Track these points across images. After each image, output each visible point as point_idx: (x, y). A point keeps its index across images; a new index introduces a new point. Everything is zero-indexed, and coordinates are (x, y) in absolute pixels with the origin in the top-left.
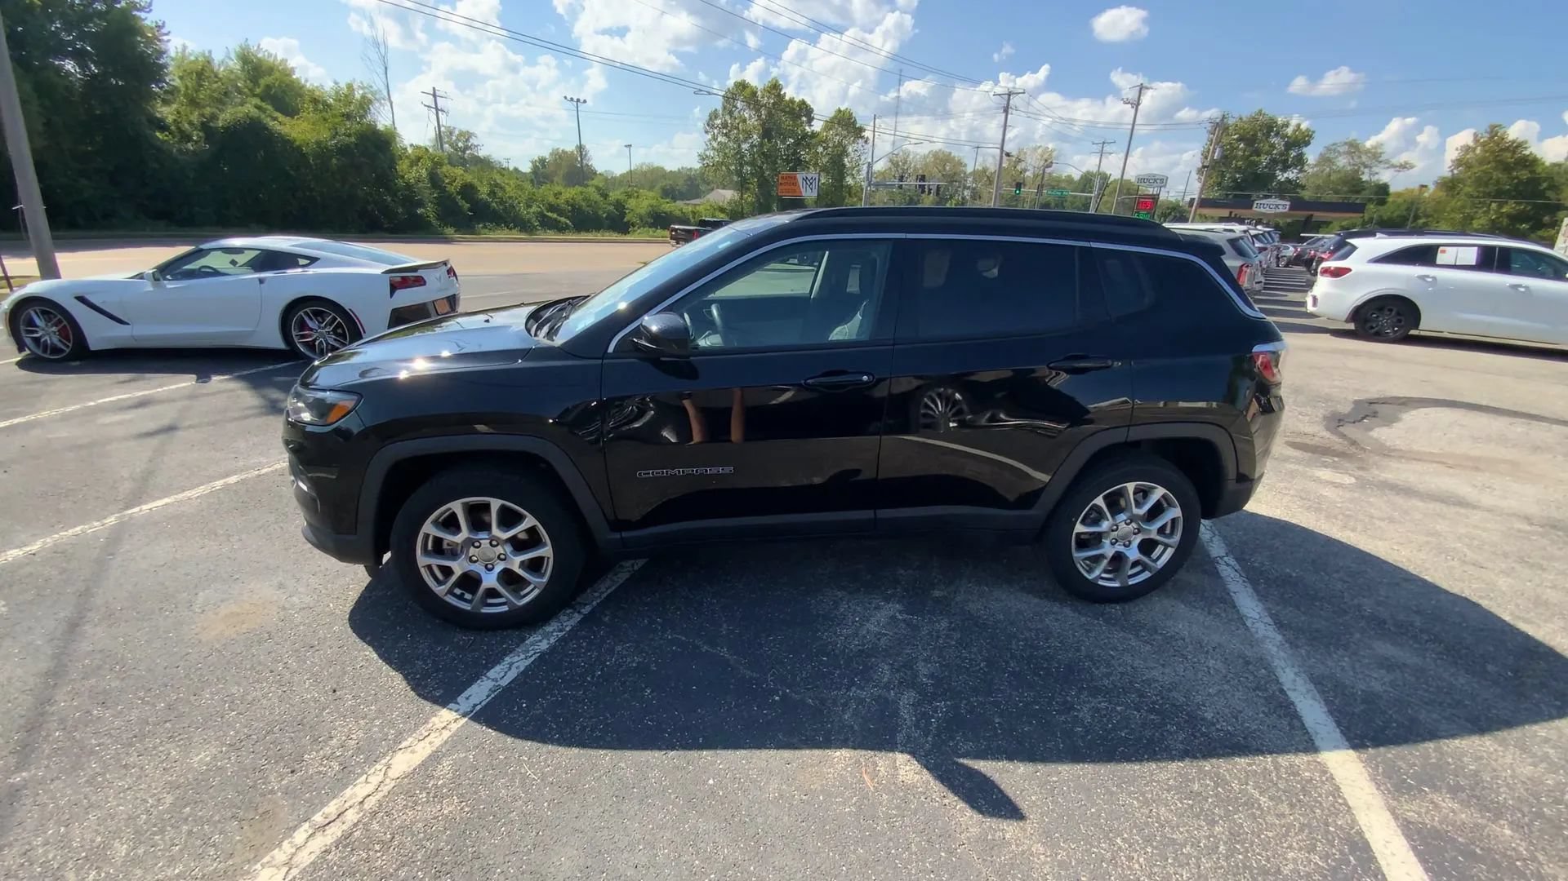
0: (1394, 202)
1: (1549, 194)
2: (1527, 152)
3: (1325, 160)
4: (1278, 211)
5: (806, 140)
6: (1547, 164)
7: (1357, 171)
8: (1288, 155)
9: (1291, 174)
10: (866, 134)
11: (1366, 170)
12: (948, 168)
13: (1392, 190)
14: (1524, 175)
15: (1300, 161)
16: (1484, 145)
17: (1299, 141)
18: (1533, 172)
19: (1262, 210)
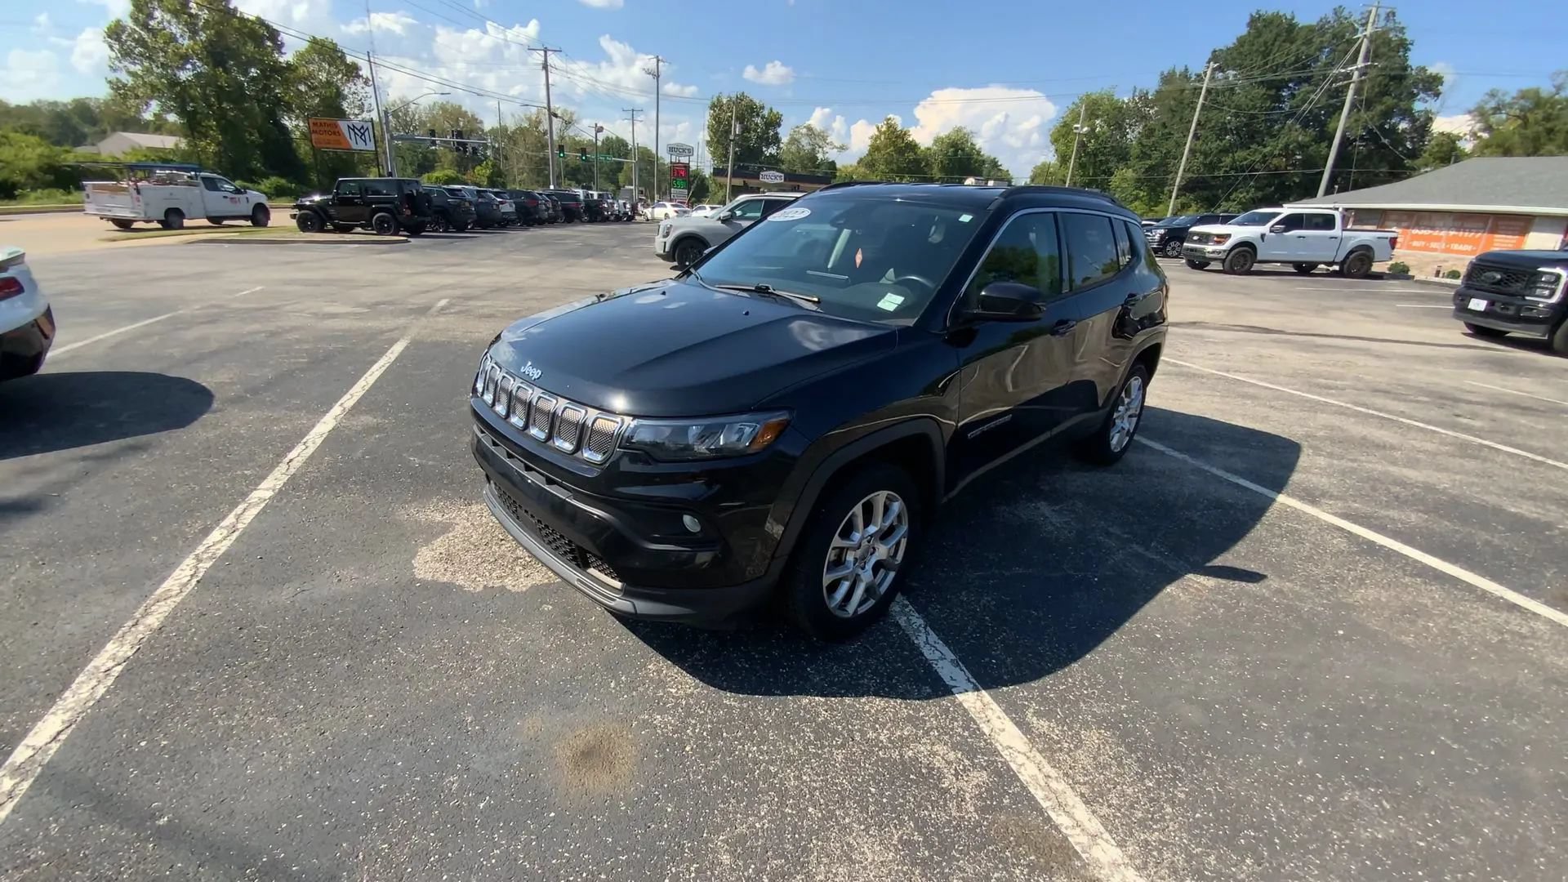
0: (840, 176)
1: (926, 169)
2: (911, 139)
3: (794, 141)
4: (776, 181)
5: (276, 72)
6: (922, 148)
7: (814, 149)
8: (768, 133)
9: (772, 150)
10: (365, 72)
11: (820, 150)
12: (461, 124)
13: (838, 166)
14: (911, 156)
15: (776, 140)
16: (884, 133)
17: (774, 122)
18: (915, 154)
19: (766, 180)
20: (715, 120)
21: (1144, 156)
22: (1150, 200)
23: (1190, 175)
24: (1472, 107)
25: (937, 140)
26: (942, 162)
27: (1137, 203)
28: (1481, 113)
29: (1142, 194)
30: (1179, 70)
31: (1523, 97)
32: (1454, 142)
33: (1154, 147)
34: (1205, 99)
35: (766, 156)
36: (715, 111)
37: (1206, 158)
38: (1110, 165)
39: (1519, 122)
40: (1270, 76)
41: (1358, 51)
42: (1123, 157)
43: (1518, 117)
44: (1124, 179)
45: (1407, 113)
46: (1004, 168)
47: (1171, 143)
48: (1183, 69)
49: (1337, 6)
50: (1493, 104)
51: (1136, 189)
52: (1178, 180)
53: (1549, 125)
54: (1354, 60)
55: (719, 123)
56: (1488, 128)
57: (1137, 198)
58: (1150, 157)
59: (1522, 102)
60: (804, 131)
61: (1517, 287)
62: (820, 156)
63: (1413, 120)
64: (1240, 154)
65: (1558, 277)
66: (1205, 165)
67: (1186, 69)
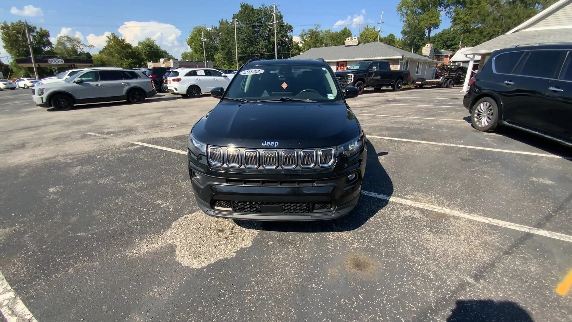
2: (127, 43)
3: (60, 43)
4: (59, 63)
6: (134, 47)
7: (74, 47)
8: (43, 40)
9: (47, 49)
11: (78, 47)
14: (130, 50)
15: (49, 44)
16: (112, 40)
17: (44, 35)
18: (131, 49)
19: (53, 63)
20: (5, 35)
21: (223, 49)
22: (229, 64)
23: (239, 55)
24: (300, 34)
25: (140, 43)
26: (145, 53)
27: (225, 65)
28: (302, 36)
29: (226, 62)
30: (224, 20)
31: (310, 31)
32: (297, 44)
33: (225, 46)
34: (236, 30)
35: (45, 52)
36: (4, 30)
37: (242, 50)
38: (212, 52)
39: (310, 38)
40: (252, 24)
41: (274, 18)
42: (216, 49)
43: (310, 37)
44: (219, 58)
45: (287, 36)
46: (170, 54)
47: (230, 45)
48: (225, 20)
49: (262, 4)
50: (304, 33)
51: (224, 60)
52: (237, 57)
53: (316, 39)
54: (273, 21)
55: (9, 36)
56: (304, 41)
57: (225, 63)
58: (225, 49)
59: (310, 33)
60: (66, 39)
61: (344, 80)
62: (79, 50)
63: (288, 38)
64: (251, 48)
65: (352, 76)
66: (242, 52)
67: (227, 20)
